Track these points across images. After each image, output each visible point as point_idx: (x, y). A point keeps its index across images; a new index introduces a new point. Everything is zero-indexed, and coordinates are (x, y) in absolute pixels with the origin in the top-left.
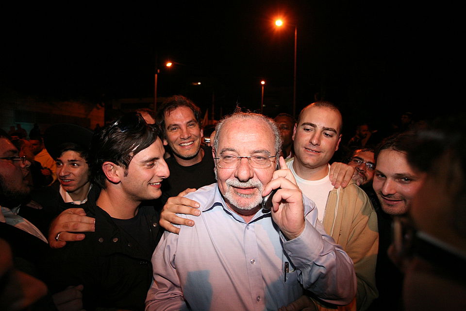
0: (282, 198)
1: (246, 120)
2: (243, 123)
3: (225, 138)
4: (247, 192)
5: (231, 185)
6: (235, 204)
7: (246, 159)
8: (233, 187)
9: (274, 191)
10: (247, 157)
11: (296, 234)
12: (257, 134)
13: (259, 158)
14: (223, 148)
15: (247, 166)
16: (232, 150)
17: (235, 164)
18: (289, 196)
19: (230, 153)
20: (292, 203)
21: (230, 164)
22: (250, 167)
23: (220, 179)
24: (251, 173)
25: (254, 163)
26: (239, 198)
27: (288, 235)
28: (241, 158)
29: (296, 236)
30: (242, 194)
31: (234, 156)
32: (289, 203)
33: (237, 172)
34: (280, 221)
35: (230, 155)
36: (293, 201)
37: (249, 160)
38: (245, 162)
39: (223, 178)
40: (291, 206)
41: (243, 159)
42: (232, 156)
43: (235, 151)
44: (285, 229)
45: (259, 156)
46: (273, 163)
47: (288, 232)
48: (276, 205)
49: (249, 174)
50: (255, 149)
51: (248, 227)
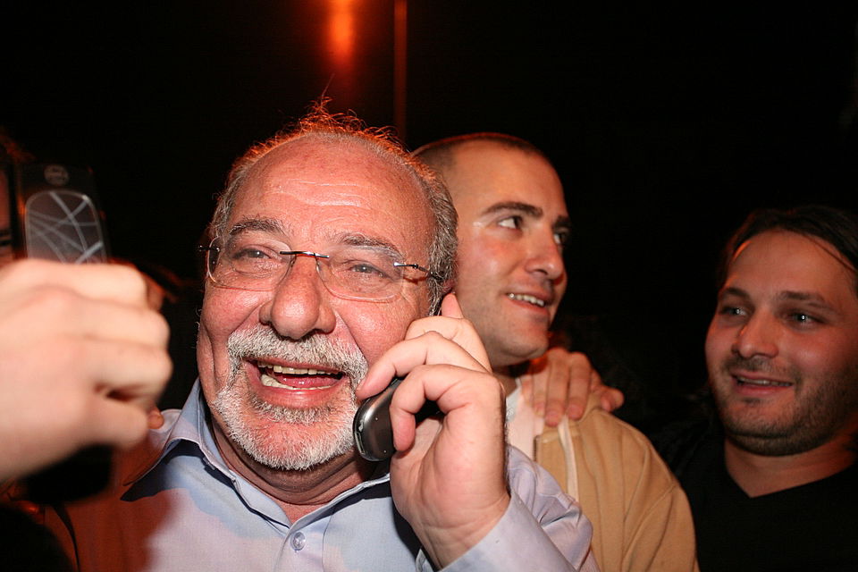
0: (411, 413)
1: (338, 141)
2: (323, 147)
6: (248, 444)
7: (313, 259)
9: (398, 378)
10: (314, 256)
11: (469, 533)
12: (369, 184)
13: (363, 268)
14: (237, 221)
15: (311, 284)
16: (268, 226)
17: (270, 280)
18: (452, 383)
19: (257, 238)
20: (458, 410)
21: (254, 278)
22: (324, 293)
23: (208, 327)
24: (322, 312)
25: (339, 285)
26: (264, 421)
27: (441, 543)
28: (295, 258)
29: (468, 540)
30: (278, 410)
31: (272, 254)
32: (450, 414)
33: (271, 305)
34: (412, 492)
35: (257, 248)
36: (462, 401)
37: (325, 269)
38: (306, 272)
39: (217, 324)
40: (453, 418)
41: (300, 260)
42: (266, 251)
43: (279, 230)
44: (429, 517)
45: (362, 263)
46: (412, 285)
47: (439, 526)
48: (401, 423)
49: (312, 315)
50: (350, 231)
51: (297, 540)
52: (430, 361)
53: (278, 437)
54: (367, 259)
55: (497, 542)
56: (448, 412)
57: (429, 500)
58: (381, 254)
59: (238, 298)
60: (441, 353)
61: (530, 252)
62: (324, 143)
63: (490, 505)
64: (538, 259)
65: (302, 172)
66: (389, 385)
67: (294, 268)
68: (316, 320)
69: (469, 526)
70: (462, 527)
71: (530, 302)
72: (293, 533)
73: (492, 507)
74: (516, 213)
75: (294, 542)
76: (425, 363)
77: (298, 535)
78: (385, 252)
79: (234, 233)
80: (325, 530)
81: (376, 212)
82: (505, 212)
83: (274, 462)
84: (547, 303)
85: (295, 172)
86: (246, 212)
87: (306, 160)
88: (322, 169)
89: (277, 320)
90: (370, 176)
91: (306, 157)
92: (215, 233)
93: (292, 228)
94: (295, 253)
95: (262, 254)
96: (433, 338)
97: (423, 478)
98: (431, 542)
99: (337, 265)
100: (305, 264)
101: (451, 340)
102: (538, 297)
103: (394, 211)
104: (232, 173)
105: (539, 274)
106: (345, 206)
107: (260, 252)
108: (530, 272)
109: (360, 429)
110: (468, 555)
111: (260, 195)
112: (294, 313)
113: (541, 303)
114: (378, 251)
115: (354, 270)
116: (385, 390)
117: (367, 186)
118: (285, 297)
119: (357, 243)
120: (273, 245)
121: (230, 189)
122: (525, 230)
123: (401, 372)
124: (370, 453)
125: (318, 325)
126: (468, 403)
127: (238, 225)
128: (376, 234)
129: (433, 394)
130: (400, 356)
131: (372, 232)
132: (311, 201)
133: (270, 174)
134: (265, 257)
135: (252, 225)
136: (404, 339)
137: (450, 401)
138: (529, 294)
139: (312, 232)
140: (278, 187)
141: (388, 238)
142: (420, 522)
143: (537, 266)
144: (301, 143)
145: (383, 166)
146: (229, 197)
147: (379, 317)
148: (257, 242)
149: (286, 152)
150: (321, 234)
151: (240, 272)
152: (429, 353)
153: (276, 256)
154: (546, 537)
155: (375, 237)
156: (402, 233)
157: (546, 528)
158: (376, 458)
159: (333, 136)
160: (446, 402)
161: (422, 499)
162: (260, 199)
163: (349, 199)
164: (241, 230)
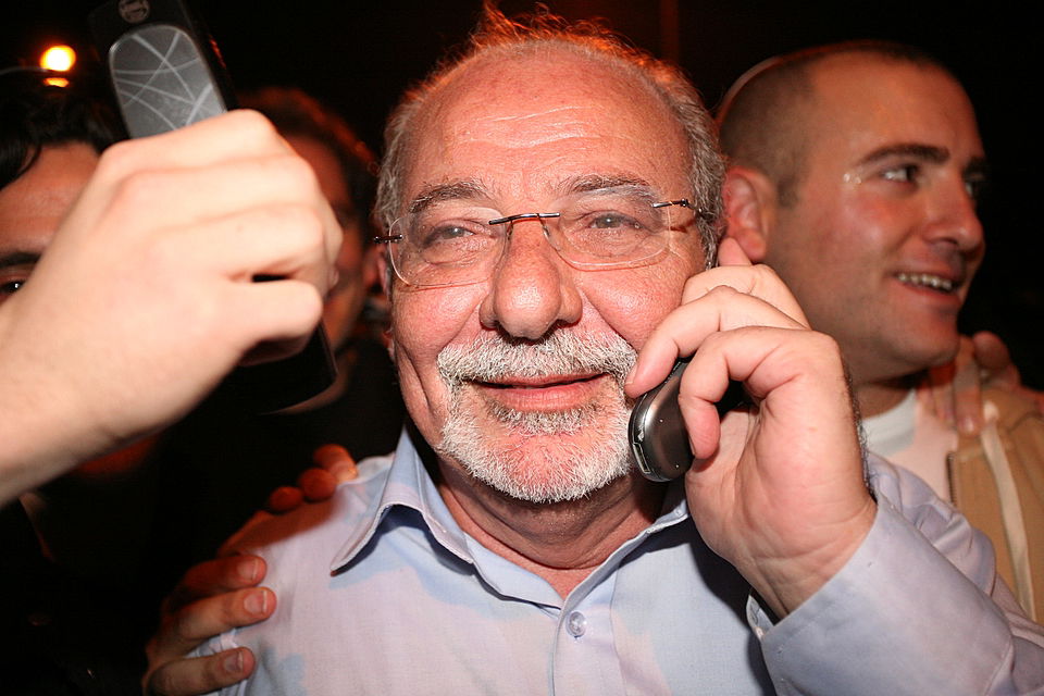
0: (712, 403)
1: (531, 52)
2: (514, 64)
3: (429, 146)
4: (557, 397)
5: (468, 380)
6: (497, 476)
7: (537, 224)
8: (479, 383)
9: (683, 360)
10: (537, 218)
11: (827, 559)
12: (590, 102)
13: (605, 221)
14: (416, 192)
15: (541, 257)
16: (463, 192)
17: (482, 265)
18: (767, 349)
19: (451, 211)
20: (784, 386)
21: (458, 268)
22: (561, 266)
23: (408, 346)
24: (566, 296)
25: (578, 252)
26: (514, 438)
27: (786, 579)
28: (512, 225)
29: (827, 569)
30: (531, 417)
31: (476, 228)
32: (771, 394)
33: (491, 298)
34: (730, 514)
35: (453, 223)
36: (788, 373)
37: (554, 233)
38: (531, 243)
39: (419, 339)
40: (777, 399)
41: (519, 227)
42: (467, 226)
43: (479, 193)
44: (763, 546)
45: (605, 214)
46: (678, 234)
47: (779, 555)
48: (698, 417)
49: (553, 300)
50: (579, 173)
51: (575, 623)
52: (726, 327)
53: (537, 457)
54: (610, 206)
55: (870, 564)
56: (768, 392)
57: (760, 521)
58: (628, 197)
59: (445, 299)
60: (741, 313)
61: (931, 213)
62: (513, 58)
63: (853, 516)
64: (943, 222)
65: (494, 105)
66: (672, 372)
67: (514, 240)
68: (559, 308)
69: (826, 550)
70: (816, 553)
71: (930, 286)
72: (567, 613)
73: (855, 519)
74: (909, 159)
75: (571, 626)
76: (719, 330)
77: (575, 616)
78: (636, 192)
79: (417, 210)
80: (611, 601)
81: (609, 139)
82: (893, 159)
83: (537, 495)
84: (956, 284)
85: (484, 108)
86: (426, 177)
87: (494, 87)
88: (521, 96)
89: (504, 316)
90: (589, 91)
91: (494, 84)
92: (384, 217)
93: (496, 186)
94: (511, 219)
95: (462, 230)
96: (725, 296)
97: (744, 493)
98: (770, 582)
99: (569, 223)
100: (528, 232)
101: (748, 295)
102: (942, 276)
103: (631, 132)
104: (387, 130)
105: (944, 245)
106: (564, 140)
107: (460, 228)
108: (931, 242)
109: (640, 437)
110: (828, 589)
111: (441, 150)
112: (527, 303)
113: (947, 285)
114: (625, 194)
115: (594, 226)
116: (666, 380)
117: (589, 105)
118: (510, 282)
119: (592, 188)
120: (474, 216)
121: (391, 152)
122: (921, 181)
123: (686, 350)
124: (657, 470)
125: (562, 315)
126: (798, 375)
127: (420, 197)
128: (615, 170)
129: (741, 369)
130: (681, 328)
131: (610, 168)
132: (516, 144)
133: (449, 118)
134: (467, 234)
135: (441, 193)
136: (680, 305)
137: (769, 376)
138: (931, 274)
139: (525, 186)
140: (464, 133)
141: (634, 172)
142: (749, 557)
143: (941, 233)
144: (480, 65)
145: (602, 72)
146: (394, 163)
147: (641, 285)
148: (452, 216)
149: (462, 82)
150: (540, 187)
151: (438, 264)
152: (723, 317)
153: (482, 229)
154: (941, 556)
155: (616, 174)
156: (650, 162)
157: (938, 544)
158: (666, 477)
159: (522, 45)
160: (762, 378)
161: (749, 522)
162: (442, 156)
163: (568, 128)
164: (426, 204)
